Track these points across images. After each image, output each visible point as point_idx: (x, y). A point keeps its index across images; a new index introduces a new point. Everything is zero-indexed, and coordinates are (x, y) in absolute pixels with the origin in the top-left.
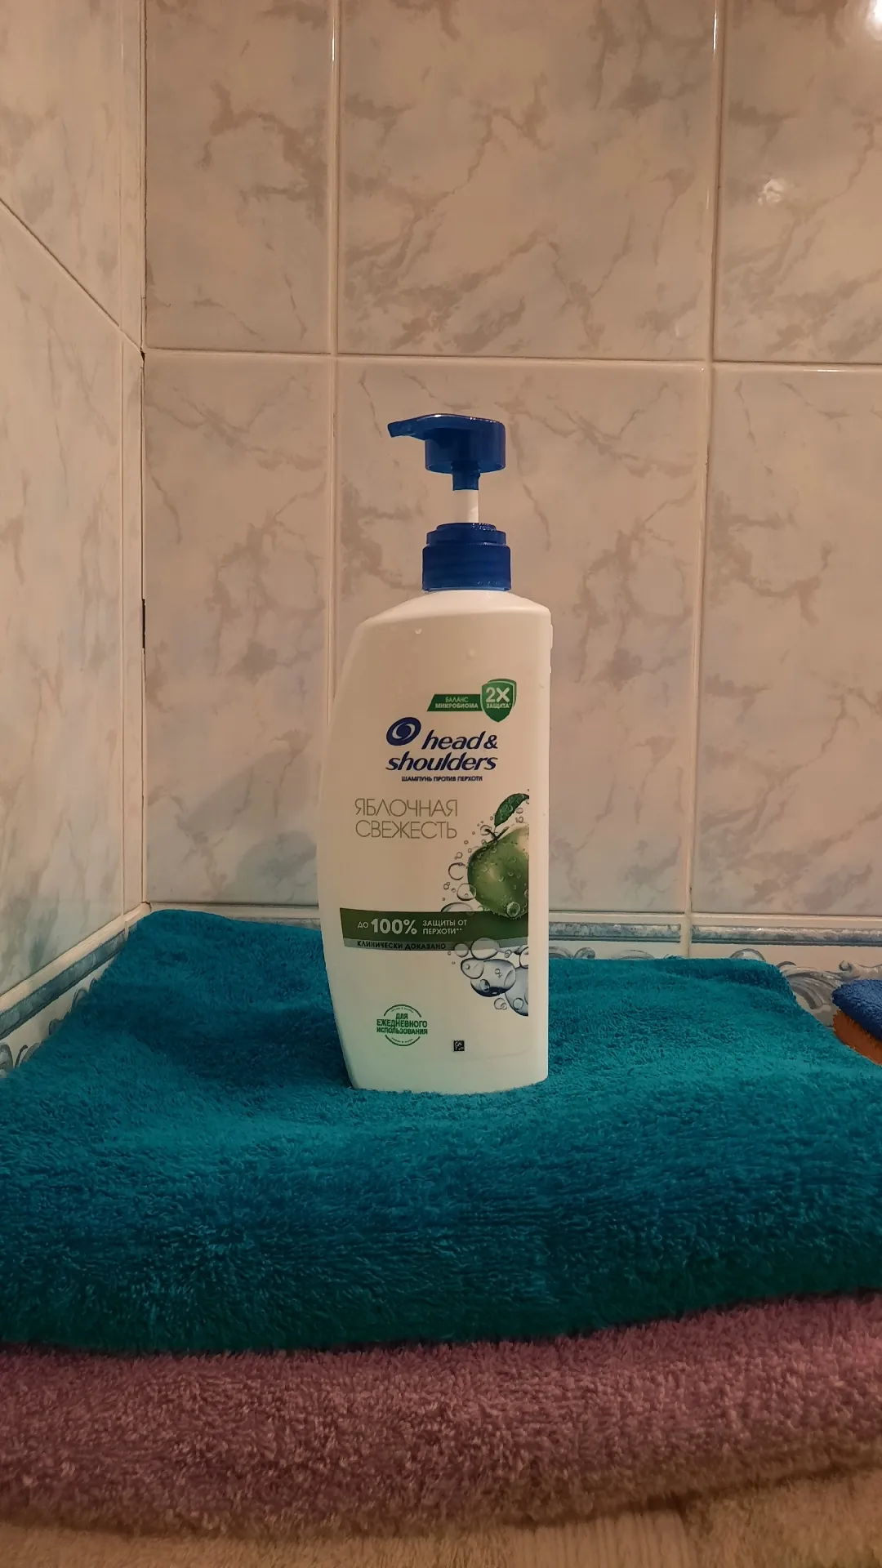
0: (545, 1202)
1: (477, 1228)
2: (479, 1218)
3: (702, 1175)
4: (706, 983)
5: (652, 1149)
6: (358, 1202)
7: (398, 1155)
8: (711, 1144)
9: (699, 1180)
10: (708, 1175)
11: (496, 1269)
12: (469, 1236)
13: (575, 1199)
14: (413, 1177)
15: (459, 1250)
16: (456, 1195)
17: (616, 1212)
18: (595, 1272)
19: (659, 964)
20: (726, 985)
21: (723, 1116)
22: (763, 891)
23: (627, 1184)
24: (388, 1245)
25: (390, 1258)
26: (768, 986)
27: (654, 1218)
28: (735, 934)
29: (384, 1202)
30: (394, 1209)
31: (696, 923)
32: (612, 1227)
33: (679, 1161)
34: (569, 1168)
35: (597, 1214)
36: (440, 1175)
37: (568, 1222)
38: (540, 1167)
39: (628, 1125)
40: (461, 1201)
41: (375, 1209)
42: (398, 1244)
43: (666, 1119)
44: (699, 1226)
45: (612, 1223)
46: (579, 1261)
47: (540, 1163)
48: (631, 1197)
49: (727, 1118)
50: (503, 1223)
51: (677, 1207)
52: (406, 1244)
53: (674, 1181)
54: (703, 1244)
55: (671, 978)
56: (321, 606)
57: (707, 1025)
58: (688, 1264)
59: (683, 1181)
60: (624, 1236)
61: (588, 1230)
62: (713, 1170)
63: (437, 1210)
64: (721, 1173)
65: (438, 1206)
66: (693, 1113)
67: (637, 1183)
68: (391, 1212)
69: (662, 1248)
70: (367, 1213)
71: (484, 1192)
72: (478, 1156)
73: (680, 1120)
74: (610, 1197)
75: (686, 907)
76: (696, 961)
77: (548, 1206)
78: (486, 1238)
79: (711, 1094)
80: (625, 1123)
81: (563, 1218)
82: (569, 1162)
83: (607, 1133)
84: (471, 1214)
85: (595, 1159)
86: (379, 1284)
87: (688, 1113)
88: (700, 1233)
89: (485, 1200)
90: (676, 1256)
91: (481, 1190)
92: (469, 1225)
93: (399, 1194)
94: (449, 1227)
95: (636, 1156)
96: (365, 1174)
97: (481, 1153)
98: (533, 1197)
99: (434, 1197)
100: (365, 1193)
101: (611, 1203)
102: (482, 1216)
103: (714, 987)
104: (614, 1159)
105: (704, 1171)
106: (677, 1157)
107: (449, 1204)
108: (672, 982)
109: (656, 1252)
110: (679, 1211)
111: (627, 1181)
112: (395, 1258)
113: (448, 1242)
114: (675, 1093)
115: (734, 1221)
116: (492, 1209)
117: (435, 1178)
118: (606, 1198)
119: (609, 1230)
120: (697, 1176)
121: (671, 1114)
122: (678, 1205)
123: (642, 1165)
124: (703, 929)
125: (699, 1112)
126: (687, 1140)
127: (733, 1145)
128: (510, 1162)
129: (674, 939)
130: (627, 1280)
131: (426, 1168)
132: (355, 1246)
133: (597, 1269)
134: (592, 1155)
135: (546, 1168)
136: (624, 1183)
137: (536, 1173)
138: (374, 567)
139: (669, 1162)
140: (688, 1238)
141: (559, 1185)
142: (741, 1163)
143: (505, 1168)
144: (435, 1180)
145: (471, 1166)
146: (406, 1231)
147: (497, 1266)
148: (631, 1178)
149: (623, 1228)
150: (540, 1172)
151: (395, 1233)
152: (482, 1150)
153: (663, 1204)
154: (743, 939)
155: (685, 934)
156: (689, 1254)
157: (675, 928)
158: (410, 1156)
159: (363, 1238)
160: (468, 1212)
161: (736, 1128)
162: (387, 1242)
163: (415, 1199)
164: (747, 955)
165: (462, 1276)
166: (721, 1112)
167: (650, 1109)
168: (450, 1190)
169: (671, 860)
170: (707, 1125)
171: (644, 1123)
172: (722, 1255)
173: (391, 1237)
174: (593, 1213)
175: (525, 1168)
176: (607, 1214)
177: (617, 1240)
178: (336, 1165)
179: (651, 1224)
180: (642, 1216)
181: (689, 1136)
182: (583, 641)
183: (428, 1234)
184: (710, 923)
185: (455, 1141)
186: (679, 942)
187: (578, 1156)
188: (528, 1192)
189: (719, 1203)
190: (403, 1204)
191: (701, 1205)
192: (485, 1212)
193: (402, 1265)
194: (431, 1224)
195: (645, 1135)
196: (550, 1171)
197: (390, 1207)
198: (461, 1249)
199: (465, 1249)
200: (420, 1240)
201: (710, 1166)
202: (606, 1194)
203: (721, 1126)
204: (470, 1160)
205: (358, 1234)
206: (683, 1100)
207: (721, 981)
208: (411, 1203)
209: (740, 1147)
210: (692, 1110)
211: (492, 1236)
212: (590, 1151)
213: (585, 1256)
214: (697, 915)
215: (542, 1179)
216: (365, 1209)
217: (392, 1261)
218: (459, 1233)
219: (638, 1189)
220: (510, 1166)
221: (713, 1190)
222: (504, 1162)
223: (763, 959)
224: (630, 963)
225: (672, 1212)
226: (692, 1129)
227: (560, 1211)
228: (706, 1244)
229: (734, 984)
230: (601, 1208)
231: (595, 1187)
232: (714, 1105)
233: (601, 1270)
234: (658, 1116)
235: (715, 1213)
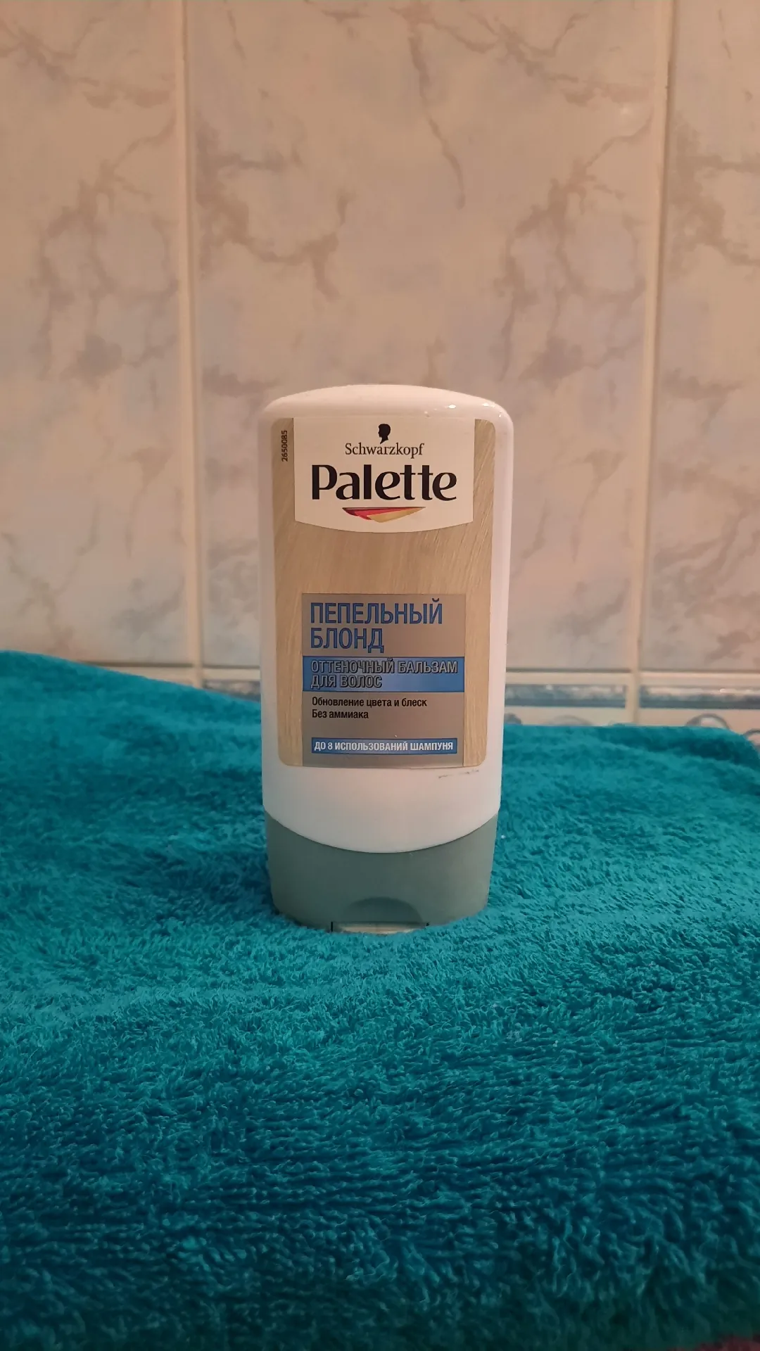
0: (384, 1162)
1: (254, 1216)
2: (259, 1197)
3: (676, 1116)
4: (661, 758)
5: (586, 1062)
6: (43, 1163)
7: (137, 1064)
8: (693, 1054)
9: (669, 1130)
10: (687, 1118)
11: (284, 1295)
12: (239, 1231)
13: (440, 1159)
14: (152, 1112)
15: (217, 1257)
16: (223, 1150)
17: (514, 1188)
18: (473, 1300)
19: (601, 732)
20: (687, 758)
21: (710, 999)
22: (730, 644)
23: (538, 1135)
24: (87, 1248)
25: (89, 1271)
26: (738, 759)
27: (587, 1199)
28: (692, 697)
29: (92, 1165)
30: (104, 1181)
31: (645, 683)
32: (508, 1219)
33: (632, 1089)
34: (433, 1100)
35: (479, 1191)
36: (203, 1109)
37: (427, 1202)
38: (384, 1100)
39: (545, 1010)
40: (230, 1162)
41: (73, 1178)
42: (106, 1245)
43: (611, 1001)
44: (668, 1221)
45: (507, 1210)
46: (446, 1281)
47: (386, 1089)
48: (544, 1161)
49: (718, 1002)
50: (304, 1205)
51: (628, 1183)
52: (118, 1248)
53: (623, 1130)
54: (676, 1255)
55: (619, 751)
56: (173, 286)
57: (666, 820)
58: (649, 1291)
59: (642, 1131)
60: (530, 1238)
61: (464, 1220)
62: (695, 1108)
63: (185, 1181)
64: (711, 1114)
65: (191, 1170)
66: (658, 991)
67: (558, 1133)
68: (99, 1187)
69: (600, 1260)
70: (58, 1187)
71: (273, 1147)
72: (276, 1072)
73: (635, 1004)
74: (506, 1159)
75: (632, 663)
76: (650, 730)
77: (394, 1172)
78: (268, 1236)
79: (686, 952)
80: (541, 1004)
81: (420, 1192)
82: (431, 1089)
83: (507, 1026)
84: (244, 1190)
85: (481, 1083)
86: (68, 1318)
87: (649, 990)
88: (671, 1236)
89: (277, 1160)
90: (626, 1276)
91: (268, 1143)
92: (241, 1209)
93: (119, 1151)
94: (205, 1213)
95: (555, 1076)
96: (66, 1109)
97: (282, 1066)
98: (364, 1154)
99: (185, 1151)
100: (65, 1143)
101: (506, 1171)
102: (265, 1193)
103: (673, 762)
104: (515, 1083)
105: (678, 1110)
106: (632, 1078)
107: (207, 1167)
108: (619, 755)
109: (588, 1268)
110: (628, 1191)
111: (537, 1129)
112: (98, 1272)
113: (198, 1242)
114: (627, 949)
115: (735, 1212)
116: (285, 1180)
117: (192, 1115)
118: (496, 1160)
119: (502, 1224)
120: (665, 1118)
121: (616, 992)
122: (630, 1178)
123: (563, 1095)
124: (654, 691)
125: (669, 988)
126: (648, 1046)
127: (732, 1058)
128: (330, 1087)
129: (618, 702)
130: (532, 1317)
131: (182, 1092)
132: (29, 1250)
133: (477, 1294)
134: (474, 1074)
135: (394, 1100)
136: (532, 1134)
137: (373, 1110)
138: (238, 233)
139: (615, 1089)
140: (648, 1244)
141: (412, 1133)
142: (747, 1093)
143: (316, 1100)
144: (193, 1119)
145: (257, 1094)
146: (120, 1221)
147: (286, 1289)
148: (545, 1121)
149: (528, 1221)
150: (381, 1107)
151: (103, 1226)
152: (285, 1059)
153: (602, 1174)
154: (704, 702)
155: (632, 697)
156: (649, 1272)
157: (619, 690)
158: (156, 1069)
159: (45, 1233)
160: (241, 1186)
161: (735, 1023)
162: (87, 1241)
163: (145, 1159)
164: (707, 722)
165: (223, 1306)
166: (705, 990)
167: (584, 979)
168: (216, 1139)
169: (616, 606)
170: (682, 1015)
171: (574, 1008)
172: (710, 1274)
173: (95, 1233)
174: (473, 1187)
175: (357, 1099)
176: (499, 1191)
177: (516, 1244)
178: (25, 1087)
179: (580, 1212)
180: (562, 1197)
181: (650, 1039)
182: (507, 329)
183: (161, 1227)
184: (663, 684)
185: (242, 1038)
186: (623, 707)
187: (452, 1075)
188: (355, 1145)
189: (707, 1177)
190: (127, 1167)
191: (676, 1179)
192: (274, 1184)
193: (111, 1285)
194: (169, 1209)
195: (574, 1030)
196: (399, 1107)
197: (103, 1172)
198: (222, 1255)
199: (229, 1257)
200: (147, 1239)
201: (690, 1100)
202: (498, 1152)
203: (708, 1017)
204: (259, 1081)
205: (36, 1227)
206: (639, 963)
207: (679, 754)
208: (140, 1166)
209: (744, 1062)
210: (656, 985)
211: (281, 1231)
212: (475, 1064)
213: (458, 1271)
214: (646, 674)
215: (382, 1122)
216: (55, 1175)
217: (93, 1277)
218: (220, 1225)
219: (554, 1145)
220: (328, 1093)
221: (696, 1150)
222: (319, 1086)
223: (728, 727)
224: (568, 731)
225: (618, 1191)
226: (655, 1023)
227: (412, 1181)
228: (682, 1254)
229: (699, 759)
230: (488, 1179)
231: (479, 1137)
232: (694, 975)
233: (484, 1300)
234: (598, 995)
235: (701, 1197)
